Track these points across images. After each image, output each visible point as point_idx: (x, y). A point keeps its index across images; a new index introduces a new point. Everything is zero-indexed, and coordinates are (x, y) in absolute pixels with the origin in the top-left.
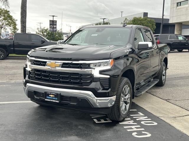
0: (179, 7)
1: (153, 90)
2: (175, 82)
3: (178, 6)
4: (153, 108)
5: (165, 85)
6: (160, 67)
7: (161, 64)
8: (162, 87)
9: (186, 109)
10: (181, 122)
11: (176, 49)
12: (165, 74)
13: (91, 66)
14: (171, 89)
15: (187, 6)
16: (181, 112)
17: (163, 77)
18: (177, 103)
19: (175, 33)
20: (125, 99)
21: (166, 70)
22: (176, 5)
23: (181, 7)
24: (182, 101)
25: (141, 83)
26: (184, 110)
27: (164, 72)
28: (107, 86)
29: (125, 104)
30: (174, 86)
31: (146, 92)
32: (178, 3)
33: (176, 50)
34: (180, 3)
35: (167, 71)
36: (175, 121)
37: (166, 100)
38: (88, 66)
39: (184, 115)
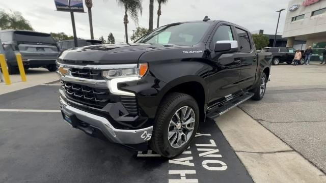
0: (294, 22)
1: (247, 105)
2: (275, 96)
3: (293, 20)
4: (236, 132)
5: (263, 99)
6: (257, 79)
7: (259, 75)
8: (258, 102)
9: (281, 139)
10: (269, 166)
11: (284, 61)
12: (264, 87)
13: (104, 74)
14: (269, 104)
15: (303, 20)
16: (272, 144)
17: (261, 90)
18: (271, 127)
19: (287, 46)
20: (184, 126)
21: (266, 81)
22: (291, 19)
23: (296, 21)
24: (279, 124)
25: (225, 99)
26: (279, 140)
27: (263, 84)
28: (135, 111)
29: (183, 134)
30: (273, 100)
31: (237, 106)
32: (293, 18)
33: (285, 63)
34: (296, 17)
35: (267, 83)
36: (259, 163)
37: (258, 120)
38: (99, 74)
39: (276, 150)
